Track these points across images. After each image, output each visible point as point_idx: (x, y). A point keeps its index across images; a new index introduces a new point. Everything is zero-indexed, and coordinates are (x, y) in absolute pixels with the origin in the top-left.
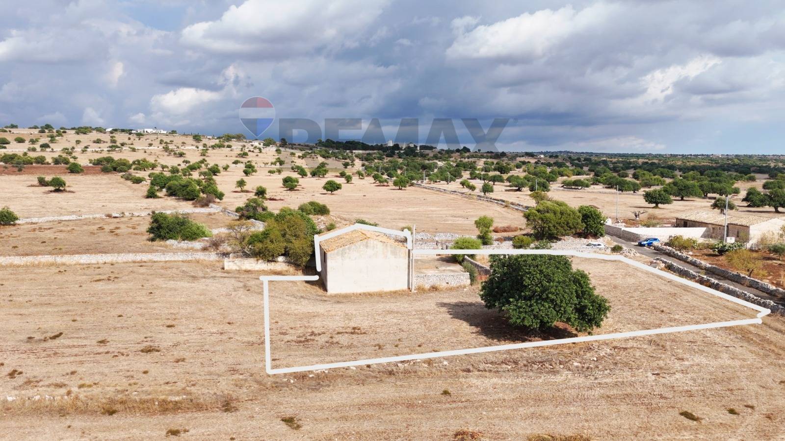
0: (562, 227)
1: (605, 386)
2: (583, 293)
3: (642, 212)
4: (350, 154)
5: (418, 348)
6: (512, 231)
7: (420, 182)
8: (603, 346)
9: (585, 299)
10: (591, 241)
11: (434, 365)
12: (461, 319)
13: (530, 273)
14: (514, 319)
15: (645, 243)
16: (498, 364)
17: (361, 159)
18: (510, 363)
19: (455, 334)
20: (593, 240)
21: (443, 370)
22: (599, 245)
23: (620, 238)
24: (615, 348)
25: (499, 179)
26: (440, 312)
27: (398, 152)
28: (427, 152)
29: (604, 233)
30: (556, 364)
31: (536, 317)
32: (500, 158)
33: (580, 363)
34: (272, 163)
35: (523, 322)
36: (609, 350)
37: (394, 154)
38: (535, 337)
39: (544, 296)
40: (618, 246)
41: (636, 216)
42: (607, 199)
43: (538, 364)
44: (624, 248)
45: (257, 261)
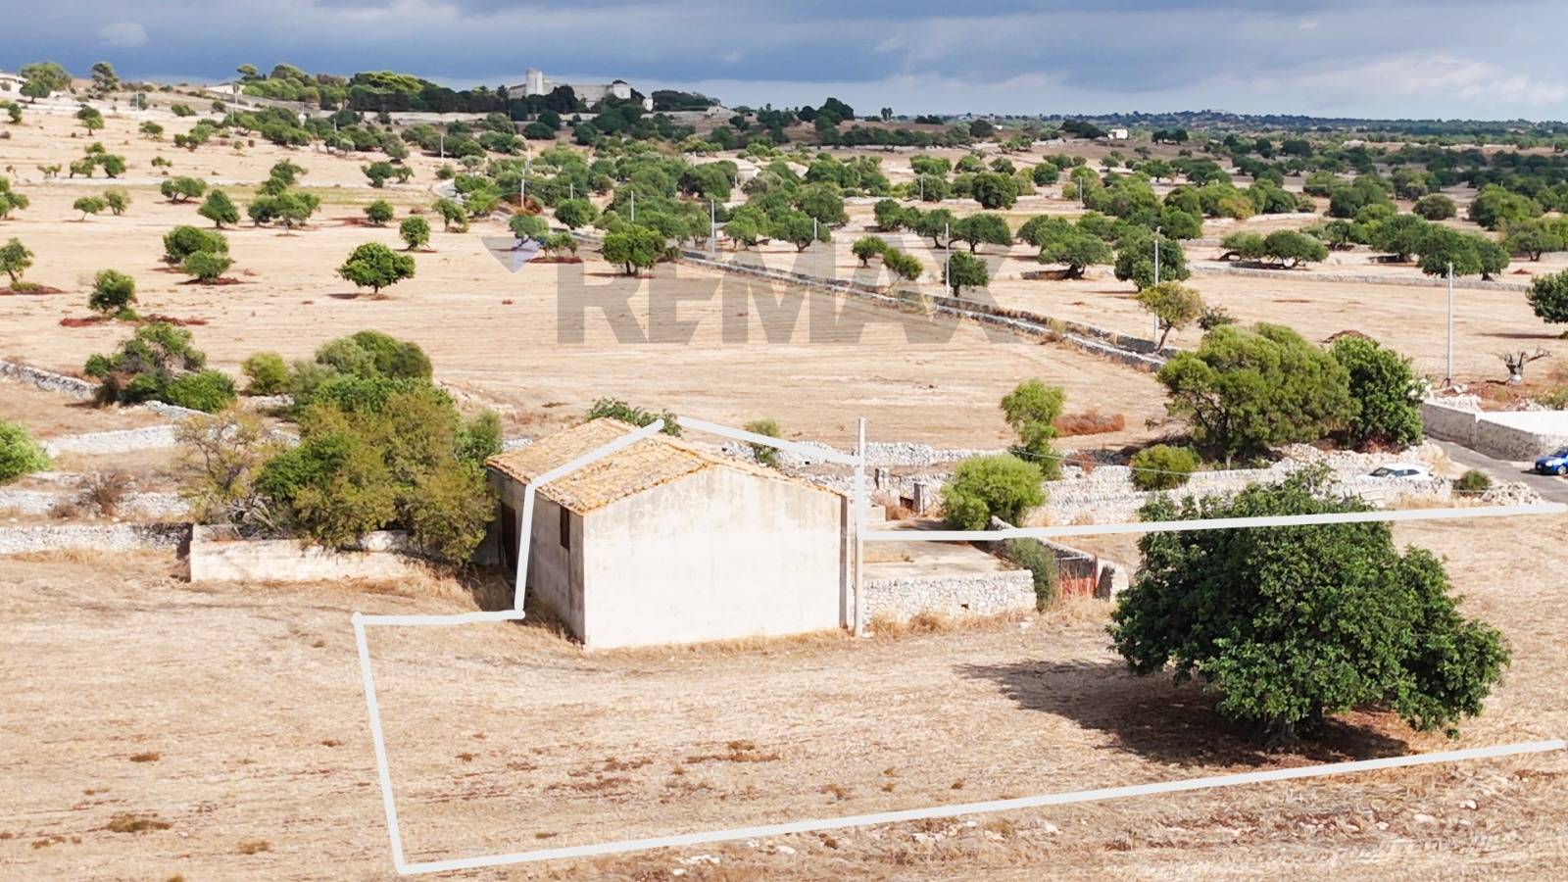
0: (1287, 413)
1: (1512, 870)
2: (1430, 615)
3: (1531, 353)
4: (381, 129)
5: (953, 792)
6: (1105, 430)
7: (690, 244)
8: (1488, 772)
9: (1436, 633)
10: (1379, 458)
11: (1021, 834)
12: (1049, 711)
13: (1279, 558)
14: (1234, 700)
15: (1559, 462)
16: (1203, 826)
17: (431, 148)
18: (1236, 823)
19: (1047, 751)
20: (1386, 455)
21: (1049, 846)
22: (1412, 472)
23: (1471, 446)
24: (1521, 774)
25: (992, 231)
26: (978, 692)
27: (570, 117)
28: (687, 117)
29: (1418, 429)
30: (1366, 819)
31: (1301, 689)
32: (968, 143)
33: (1434, 815)
34: (74, 170)
35: (1260, 707)
36: (1504, 781)
37: (558, 128)
38: (1287, 752)
39: (1325, 626)
40: (1477, 475)
41: (1512, 368)
42: (1396, 306)
43: (1315, 821)
44: (1496, 482)
45: (303, 550)
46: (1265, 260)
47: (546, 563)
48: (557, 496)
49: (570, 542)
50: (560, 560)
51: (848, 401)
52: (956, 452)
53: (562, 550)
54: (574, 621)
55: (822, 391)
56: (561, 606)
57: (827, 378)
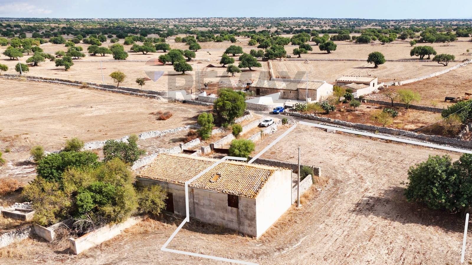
22: (271, 120)
45: (110, 228)
47: (210, 211)
48: (224, 192)
49: (239, 206)
50: (226, 211)
51: (82, 116)
52: (165, 131)
53: (230, 208)
54: (243, 230)
55: (66, 112)
56: (227, 224)
57: (57, 108)
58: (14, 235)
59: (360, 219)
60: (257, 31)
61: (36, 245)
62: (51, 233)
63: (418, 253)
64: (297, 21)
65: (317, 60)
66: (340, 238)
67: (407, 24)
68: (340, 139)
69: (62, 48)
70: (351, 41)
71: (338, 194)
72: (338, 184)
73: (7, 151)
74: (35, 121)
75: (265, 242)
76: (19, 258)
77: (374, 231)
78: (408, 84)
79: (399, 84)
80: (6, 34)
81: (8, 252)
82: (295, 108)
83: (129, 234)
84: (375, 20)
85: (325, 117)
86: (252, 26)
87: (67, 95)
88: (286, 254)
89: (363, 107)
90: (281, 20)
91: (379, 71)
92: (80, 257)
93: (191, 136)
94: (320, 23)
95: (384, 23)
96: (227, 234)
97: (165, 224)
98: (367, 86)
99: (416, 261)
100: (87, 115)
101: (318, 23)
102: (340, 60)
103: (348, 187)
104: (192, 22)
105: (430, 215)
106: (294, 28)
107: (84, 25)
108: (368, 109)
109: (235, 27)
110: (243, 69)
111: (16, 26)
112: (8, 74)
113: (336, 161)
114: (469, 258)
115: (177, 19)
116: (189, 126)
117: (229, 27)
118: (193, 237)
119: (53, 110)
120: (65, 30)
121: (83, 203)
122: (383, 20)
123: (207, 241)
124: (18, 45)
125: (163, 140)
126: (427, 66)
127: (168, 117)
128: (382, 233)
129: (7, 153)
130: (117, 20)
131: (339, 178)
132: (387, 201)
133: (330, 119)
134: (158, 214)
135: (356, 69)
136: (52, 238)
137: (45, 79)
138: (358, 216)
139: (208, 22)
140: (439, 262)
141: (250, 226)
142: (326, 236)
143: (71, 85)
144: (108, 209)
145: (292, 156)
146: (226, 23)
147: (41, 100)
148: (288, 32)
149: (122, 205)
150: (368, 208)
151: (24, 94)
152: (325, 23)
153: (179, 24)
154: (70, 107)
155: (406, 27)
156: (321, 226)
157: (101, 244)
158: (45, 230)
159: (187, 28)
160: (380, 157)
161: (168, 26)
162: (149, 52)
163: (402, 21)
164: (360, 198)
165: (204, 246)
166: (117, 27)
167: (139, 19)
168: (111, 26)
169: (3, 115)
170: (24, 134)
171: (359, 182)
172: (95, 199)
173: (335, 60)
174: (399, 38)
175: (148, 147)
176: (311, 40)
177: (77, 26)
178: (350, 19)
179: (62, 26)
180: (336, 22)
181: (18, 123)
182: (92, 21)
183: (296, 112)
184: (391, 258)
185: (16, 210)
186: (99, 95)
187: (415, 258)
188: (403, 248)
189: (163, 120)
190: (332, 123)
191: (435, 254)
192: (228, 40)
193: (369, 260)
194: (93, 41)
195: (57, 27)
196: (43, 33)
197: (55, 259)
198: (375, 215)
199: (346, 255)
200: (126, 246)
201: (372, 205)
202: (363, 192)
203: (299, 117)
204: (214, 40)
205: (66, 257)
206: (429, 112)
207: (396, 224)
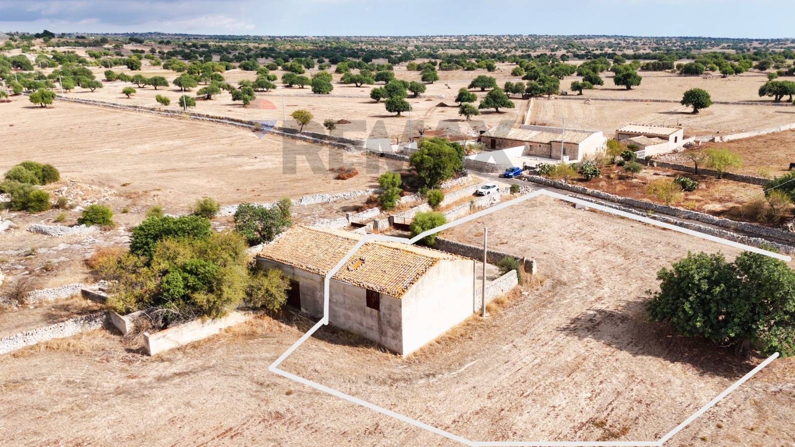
45: (203, 323)
46: (260, 89)
47: (345, 311)
48: (361, 285)
49: (380, 307)
50: (365, 313)
51: (239, 169)
52: (337, 195)
53: (369, 309)
54: (385, 342)
55: (219, 163)
56: (365, 333)
57: (211, 156)
58: (82, 322)
59: (568, 342)
60: (533, 54)
61: (107, 338)
62: (126, 324)
63: (640, 402)
64: (598, 40)
65: (606, 100)
66: (526, 367)
67: (780, 46)
68: (591, 220)
69: (251, 76)
70: (673, 72)
71: (551, 302)
72: (558, 288)
73: (125, 212)
74: (177, 173)
75: (412, 362)
76: (79, 354)
77: (582, 361)
78: (739, 140)
79: (722, 140)
80: (187, 56)
81: (69, 345)
82: (538, 170)
83: (230, 334)
84: (728, 39)
85: (580, 186)
86: (529, 47)
87: (232, 140)
88: (437, 384)
89: (647, 173)
90: (575, 39)
91: (698, 119)
92: (154, 359)
93: (370, 202)
94: (637, 44)
95: (742, 44)
96: (362, 347)
97: (283, 325)
98: (664, 141)
99: (630, 415)
100: (245, 168)
101: (632, 43)
102: (642, 101)
103: (571, 292)
104: (442, 42)
105: (685, 345)
106: (593, 50)
107: (292, 44)
108: (655, 177)
109: (503, 50)
110: (485, 110)
111: (202, 46)
112: (169, 109)
113: (570, 252)
114: (721, 418)
115: (421, 37)
116: (373, 190)
117: (493, 49)
118: (314, 346)
119: (204, 160)
120: (264, 52)
121: (169, 287)
122: (742, 40)
123: (330, 353)
124: (196, 71)
125: (331, 207)
126: (783, 112)
127: (350, 176)
128: (593, 367)
129: (125, 214)
130: (338, 38)
131: (564, 278)
132: (624, 319)
133: (586, 188)
134: (276, 311)
135: (662, 115)
136: (127, 331)
137: (212, 117)
138: (568, 338)
139: (464, 42)
140: (667, 419)
141: (394, 338)
142: (506, 362)
143: (242, 126)
144: (201, 297)
145: (505, 241)
146: (491, 43)
147: (196, 146)
148: (580, 57)
149: (219, 293)
150: (589, 326)
151: (179, 137)
152: (643, 44)
153: (424, 44)
154: (228, 156)
155: (777, 50)
156: (505, 348)
157: (186, 346)
158: (121, 318)
159: (433, 49)
160: (644, 250)
161: (406, 47)
162: (364, 83)
163: (773, 41)
164: (584, 311)
165: (323, 361)
166: (336, 48)
167: (369, 37)
168: (327, 47)
169: (141, 164)
170: (155, 190)
171: (592, 286)
172: (188, 282)
173: (634, 100)
174: (755, 67)
175: (308, 215)
176: (609, 69)
177: (283, 46)
178: (686, 38)
179: (263, 46)
180: (661, 42)
181: (155, 175)
182: (304, 40)
183: (538, 176)
184: (591, 406)
185: (100, 289)
186: (273, 141)
187: (631, 409)
188: (618, 392)
189: (342, 179)
190: (589, 195)
191: (666, 407)
192: (484, 68)
193: (557, 405)
194: (294, 67)
195: (257, 48)
196: (235, 55)
197: (122, 359)
198: (595, 338)
199: (523, 393)
200: (219, 350)
201: (597, 322)
202: (591, 302)
203: (541, 183)
204: (464, 67)
205: (137, 358)
206: (755, 186)
207: (624, 355)
